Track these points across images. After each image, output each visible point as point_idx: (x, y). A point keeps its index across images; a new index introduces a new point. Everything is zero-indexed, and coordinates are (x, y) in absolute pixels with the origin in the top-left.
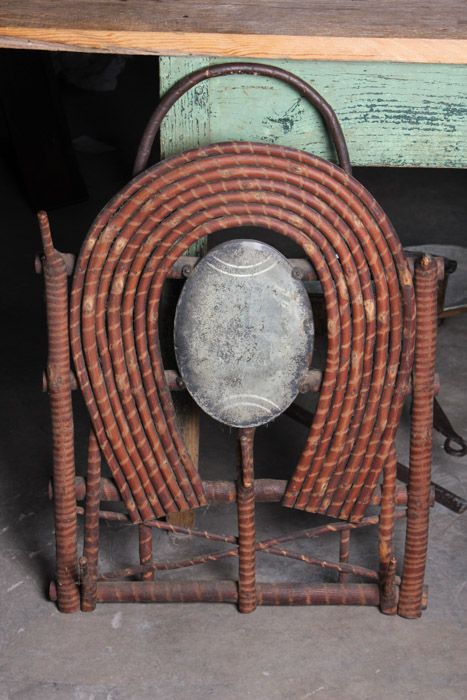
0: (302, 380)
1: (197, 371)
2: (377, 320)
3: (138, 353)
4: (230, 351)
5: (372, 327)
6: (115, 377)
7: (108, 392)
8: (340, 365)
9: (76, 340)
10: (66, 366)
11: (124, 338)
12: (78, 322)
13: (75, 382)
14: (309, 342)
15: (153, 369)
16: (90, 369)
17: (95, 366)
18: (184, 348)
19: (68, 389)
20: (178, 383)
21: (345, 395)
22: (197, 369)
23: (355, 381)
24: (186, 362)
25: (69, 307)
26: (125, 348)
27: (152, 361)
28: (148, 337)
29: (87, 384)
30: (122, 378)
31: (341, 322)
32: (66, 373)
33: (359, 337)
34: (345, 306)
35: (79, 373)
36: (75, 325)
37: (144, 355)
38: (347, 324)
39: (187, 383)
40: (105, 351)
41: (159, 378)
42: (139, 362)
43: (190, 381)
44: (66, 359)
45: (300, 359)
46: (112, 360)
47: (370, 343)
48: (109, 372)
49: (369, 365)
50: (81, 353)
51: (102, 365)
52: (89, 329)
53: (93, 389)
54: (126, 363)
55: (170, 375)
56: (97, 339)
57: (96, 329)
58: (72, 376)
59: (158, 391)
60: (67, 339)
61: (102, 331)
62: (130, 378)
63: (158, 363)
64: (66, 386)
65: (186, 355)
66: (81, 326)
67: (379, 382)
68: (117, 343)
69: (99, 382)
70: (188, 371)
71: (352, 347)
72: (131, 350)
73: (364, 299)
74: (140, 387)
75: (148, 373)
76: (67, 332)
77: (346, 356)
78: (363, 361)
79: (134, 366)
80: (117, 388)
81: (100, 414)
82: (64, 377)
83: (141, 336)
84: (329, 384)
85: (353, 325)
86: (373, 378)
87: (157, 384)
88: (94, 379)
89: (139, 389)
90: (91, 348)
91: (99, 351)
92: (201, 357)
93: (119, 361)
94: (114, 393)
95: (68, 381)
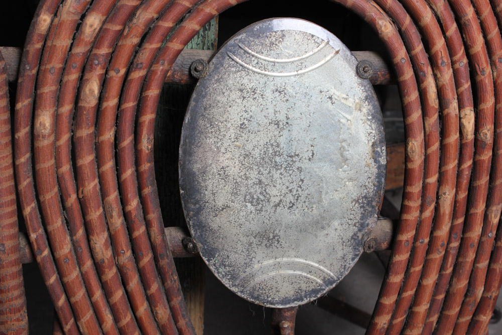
0: (368, 234)
1: (214, 226)
2: (476, 140)
3: (123, 202)
4: (264, 193)
5: (469, 151)
6: (89, 240)
7: (80, 263)
8: (422, 208)
9: (26, 182)
10: (11, 226)
11: (101, 177)
12: (28, 155)
13: (27, 250)
14: (379, 176)
15: (148, 225)
16: (50, 228)
17: (57, 224)
18: (194, 190)
19: (15, 263)
20: (185, 246)
21: (428, 252)
22: (215, 222)
23: (443, 231)
24: (198, 212)
25: (13, 131)
26: (103, 193)
27: (145, 212)
28: (138, 175)
29: (46, 252)
30: (100, 240)
31: (427, 144)
32: (12, 237)
33: (451, 165)
34: (433, 119)
35: (33, 236)
36: (24, 158)
37: (134, 204)
38: (435, 147)
39: (199, 245)
40: (72, 199)
41: (158, 239)
42: (126, 215)
43: (204, 242)
44: (10, 215)
45: (365, 202)
46: (84, 213)
47: (467, 173)
48: (81, 232)
49: (462, 208)
50: (34, 205)
51: (68, 222)
52: (46, 164)
53: (56, 261)
54: (106, 216)
55: (174, 235)
56: (59, 180)
57: (58, 165)
58: (23, 242)
59: (156, 259)
60: (12, 183)
61: (66, 168)
62: (112, 241)
63: (155, 215)
64: (13, 257)
65: (197, 202)
66: (34, 160)
67: (476, 232)
68: (91, 186)
69: (65, 249)
70: (201, 226)
71: (440, 182)
72: (113, 196)
73: (461, 107)
74: (129, 253)
75: (140, 231)
76: (10, 171)
77: (431, 194)
78: (456, 202)
79: (118, 222)
80: (93, 257)
81: (68, 298)
82: (9, 244)
83: (129, 173)
84: (406, 237)
85: (443, 148)
86: (467, 226)
87: (153, 248)
88: (57, 245)
89: (126, 256)
90: (50, 195)
91: (63, 201)
92: (220, 203)
93: (95, 215)
94: (88, 264)
95: (16, 249)
